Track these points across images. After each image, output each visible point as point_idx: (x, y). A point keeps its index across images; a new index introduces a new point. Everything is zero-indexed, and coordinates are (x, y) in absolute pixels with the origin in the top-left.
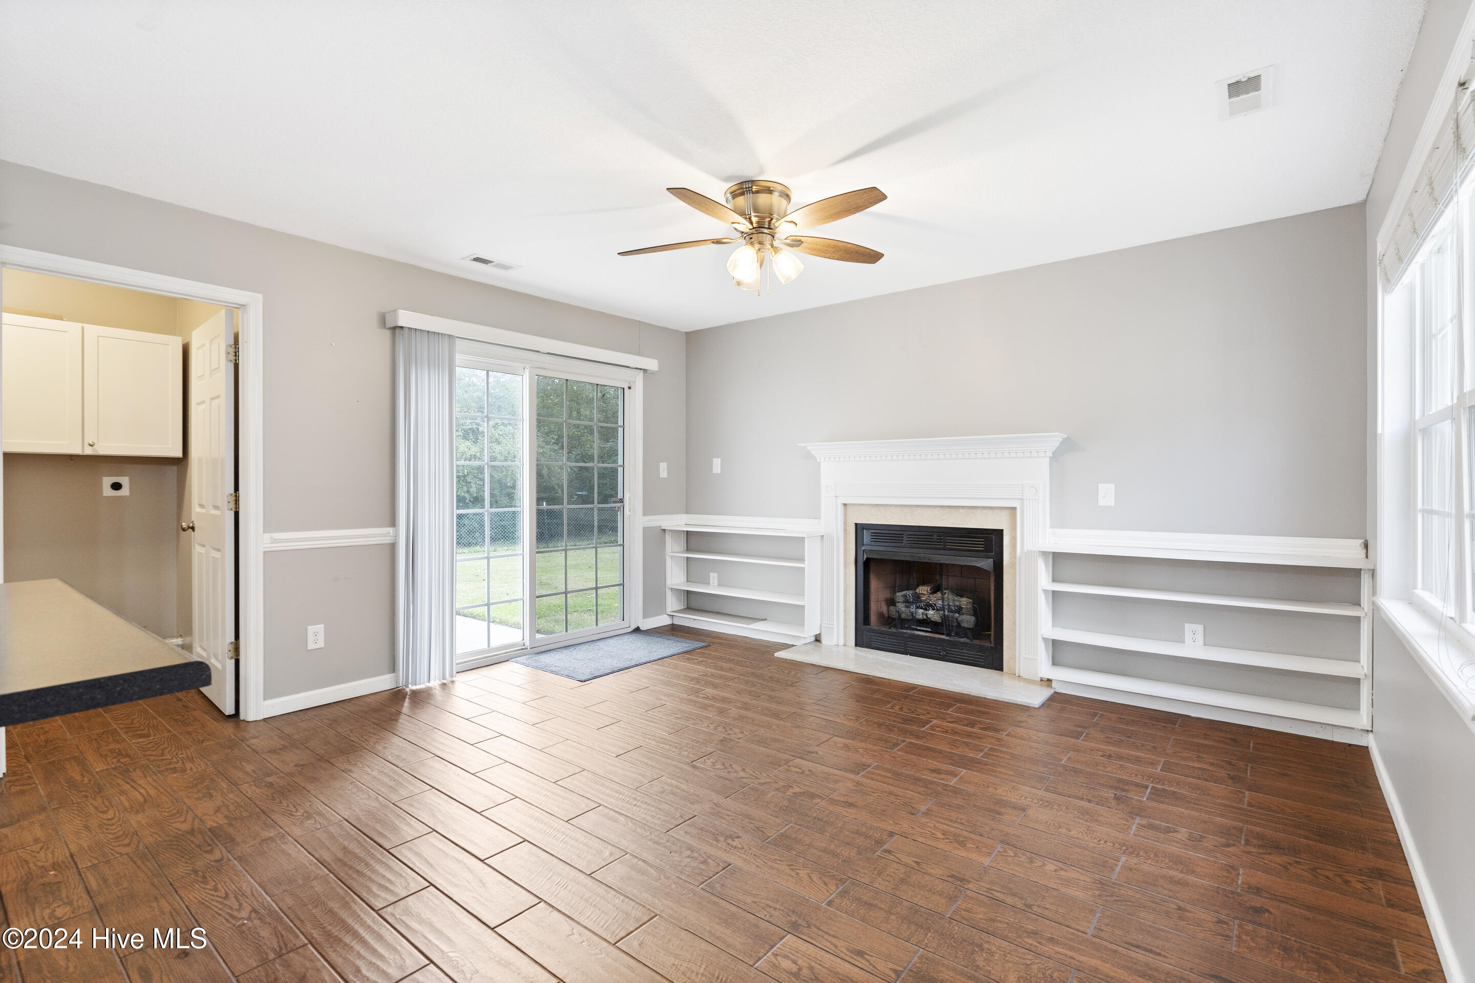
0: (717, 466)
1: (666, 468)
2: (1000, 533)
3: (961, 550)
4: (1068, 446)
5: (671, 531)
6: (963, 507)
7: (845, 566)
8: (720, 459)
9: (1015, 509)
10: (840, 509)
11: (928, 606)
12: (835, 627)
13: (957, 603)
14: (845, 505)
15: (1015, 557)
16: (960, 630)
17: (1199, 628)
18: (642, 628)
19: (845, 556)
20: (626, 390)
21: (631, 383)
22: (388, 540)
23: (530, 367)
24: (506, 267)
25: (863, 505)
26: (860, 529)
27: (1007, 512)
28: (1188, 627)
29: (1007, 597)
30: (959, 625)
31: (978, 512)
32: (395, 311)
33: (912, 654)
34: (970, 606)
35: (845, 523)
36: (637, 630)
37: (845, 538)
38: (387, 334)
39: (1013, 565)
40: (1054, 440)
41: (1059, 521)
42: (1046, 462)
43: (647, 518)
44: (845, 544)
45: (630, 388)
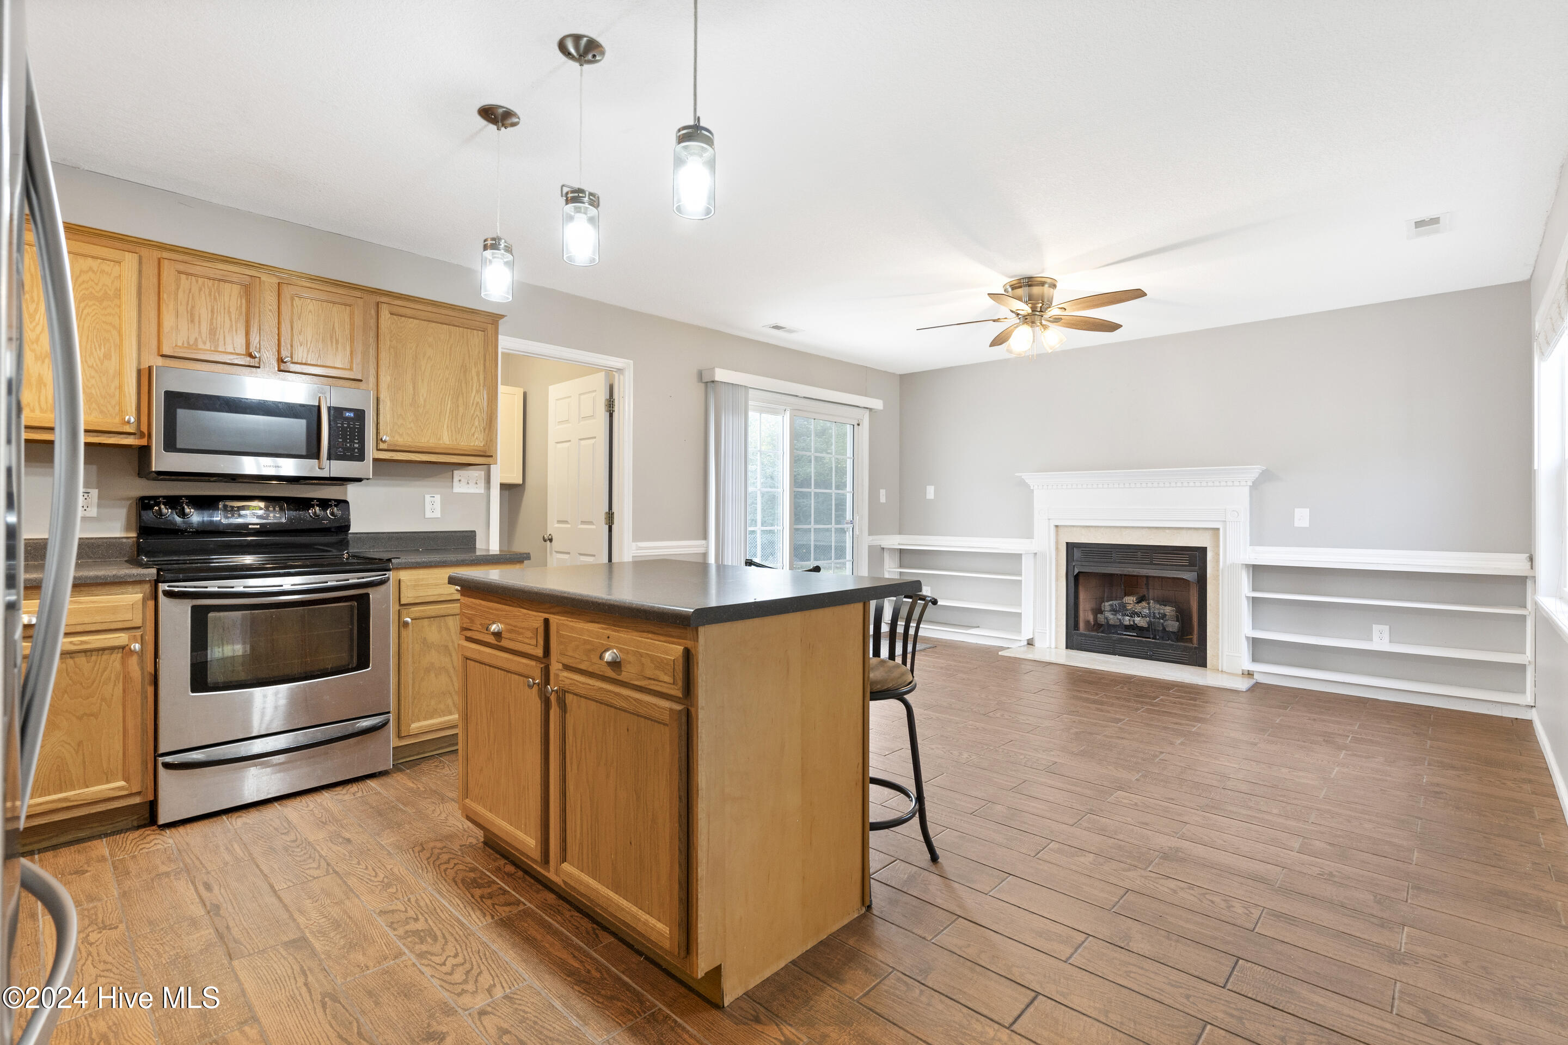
0: (930, 492)
1: (884, 494)
2: (1203, 550)
3: (1167, 565)
4: (1266, 477)
5: (889, 549)
6: (1169, 528)
7: (1057, 579)
8: (933, 487)
9: (1218, 529)
10: (1053, 529)
11: (1134, 614)
12: (1048, 632)
13: (1162, 611)
14: (1057, 526)
15: (1218, 570)
16: (1166, 634)
17: (1386, 628)
19: (1057, 571)
20: (856, 426)
21: (860, 420)
22: (702, 550)
23: (791, 409)
24: (791, 331)
25: (1074, 526)
26: (1071, 547)
27: (1210, 532)
28: (1376, 628)
29: (1210, 605)
30: (1164, 629)
31: (1184, 532)
32: (714, 368)
33: (1120, 655)
34: (1174, 613)
35: (1057, 543)
37: (1057, 555)
38: (703, 385)
39: (1216, 578)
40: (1254, 471)
41: (1257, 539)
42: (1247, 490)
43: (871, 538)
44: (1057, 561)
45: (858, 425)
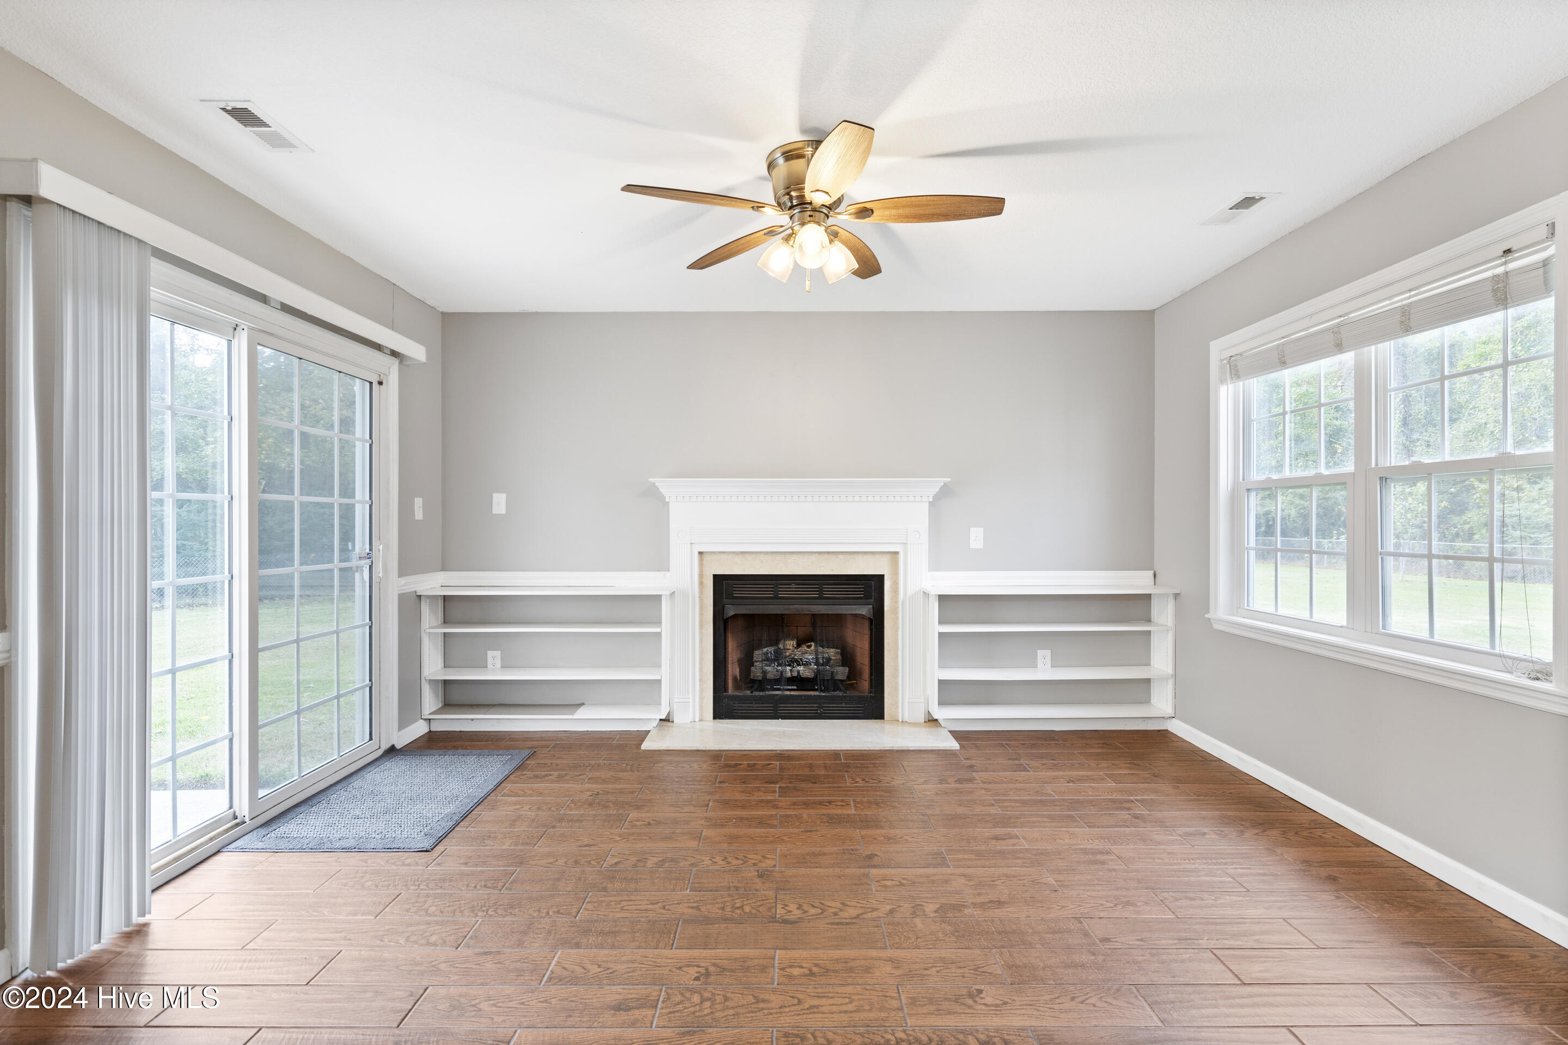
0: (499, 503)
1: (421, 505)
2: (880, 579)
3: (839, 598)
4: (945, 492)
5: (428, 597)
6: (842, 553)
7: (701, 626)
8: (504, 495)
9: (896, 553)
10: (696, 556)
11: (794, 662)
12: (691, 700)
13: (826, 655)
14: (701, 553)
15: (896, 602)
16: (834, 684)
17: (1048, 653)
18: (398, 746)
19: (701, 614)
20: (375, 385)
21: (382, 376)
25: (724, 553)
26: (719, 580)
27: (888, 556)
28: (1040, 653)
29: (888, 644)
30: (832, 678)
31: (860, 557)
33: (783, 718)
34: (839, 657)
35: (701, 576)
36: (392, 751)
37: (701, 592)
39: (895, 611)
40: (933, 486)
41: (936, 564)
42: (926, 506)
43: (403, 581)
44: (701, 599)
45: (380, 383)
